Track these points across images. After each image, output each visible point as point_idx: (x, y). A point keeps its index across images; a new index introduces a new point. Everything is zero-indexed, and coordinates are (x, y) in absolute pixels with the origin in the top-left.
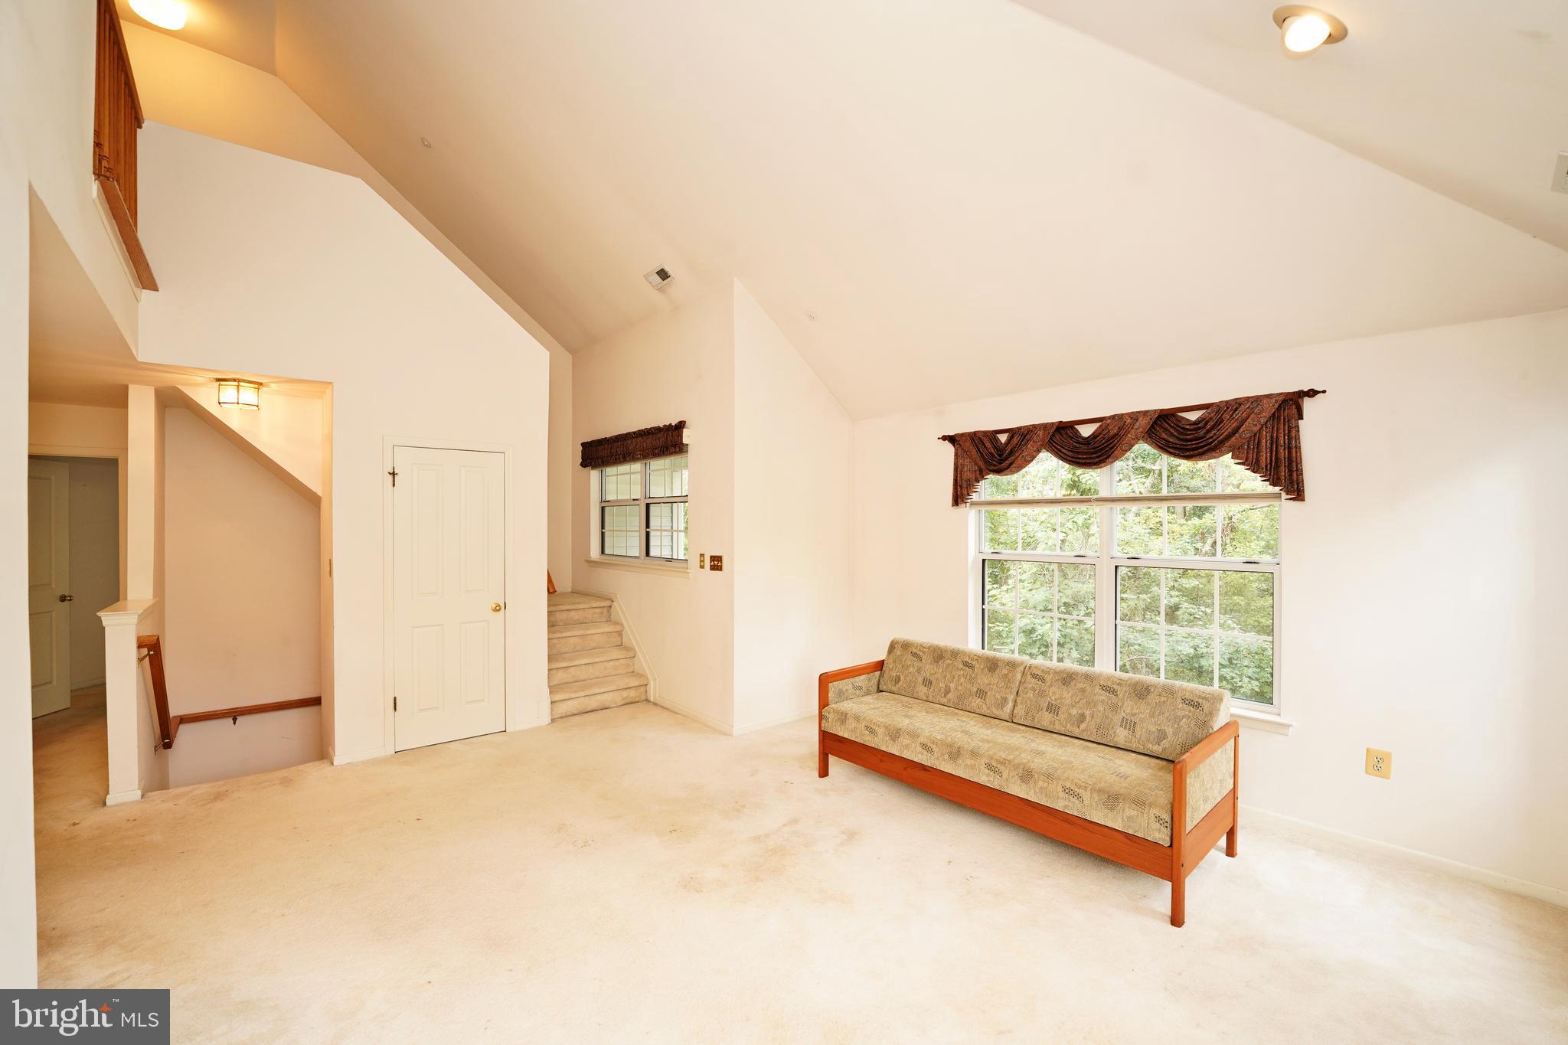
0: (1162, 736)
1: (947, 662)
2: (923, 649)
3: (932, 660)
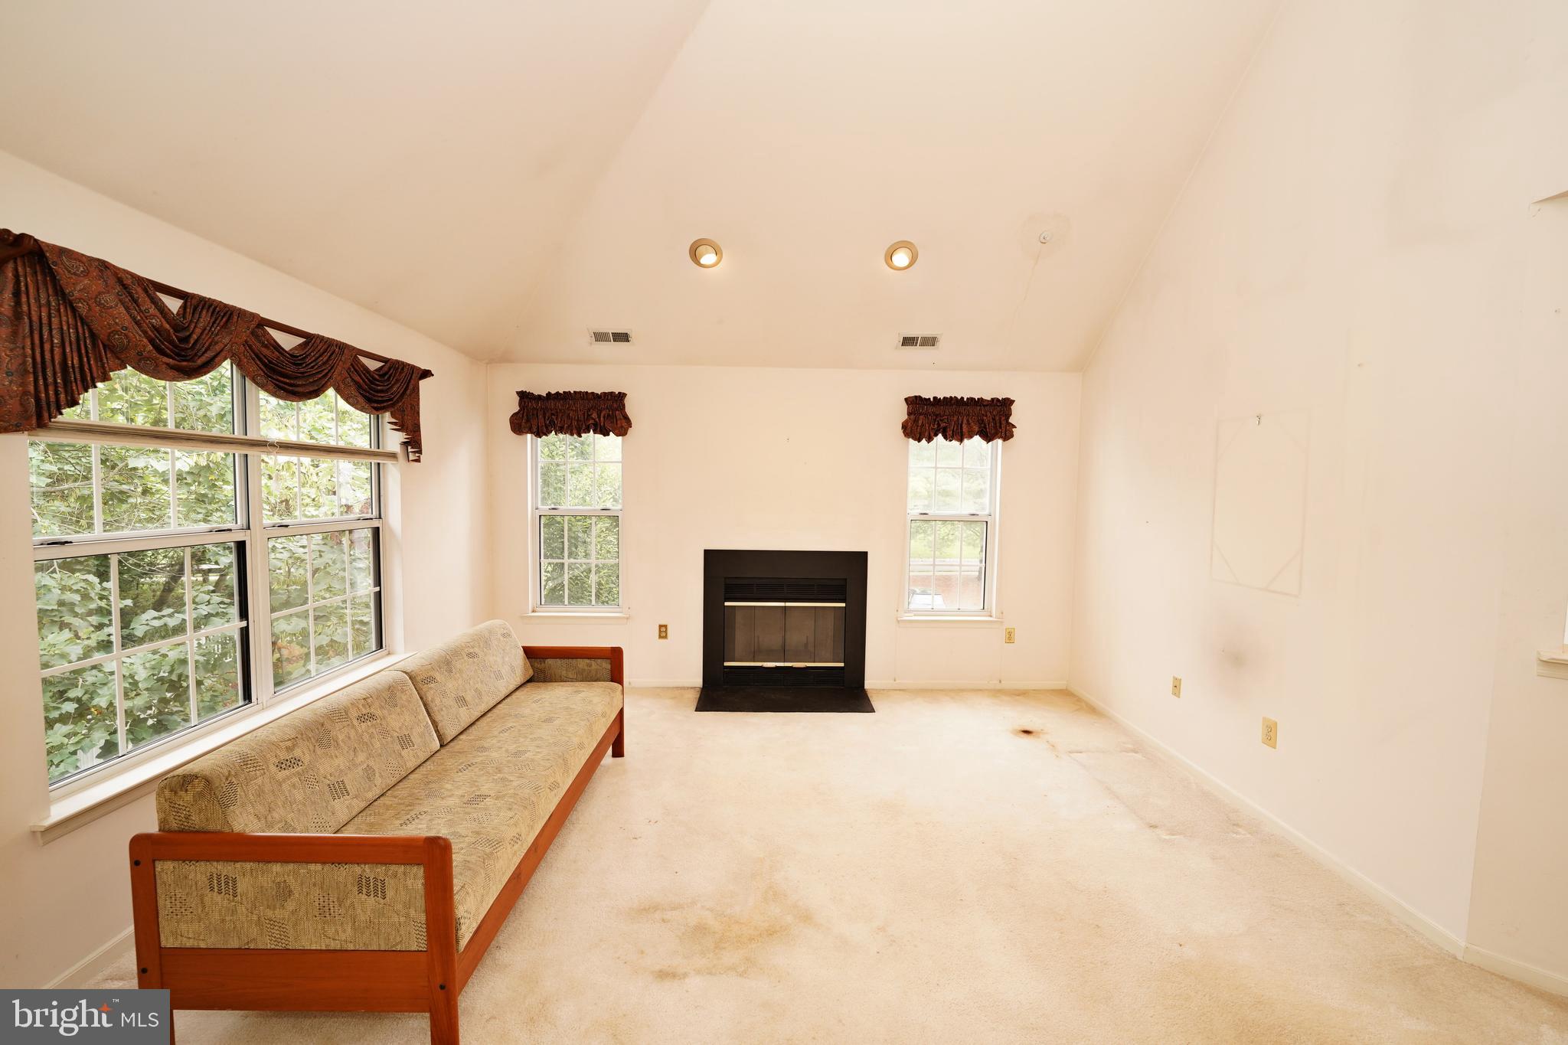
0: (513, 669)
1: (341, 737)
2: (289, 744)
3: (319, 751)
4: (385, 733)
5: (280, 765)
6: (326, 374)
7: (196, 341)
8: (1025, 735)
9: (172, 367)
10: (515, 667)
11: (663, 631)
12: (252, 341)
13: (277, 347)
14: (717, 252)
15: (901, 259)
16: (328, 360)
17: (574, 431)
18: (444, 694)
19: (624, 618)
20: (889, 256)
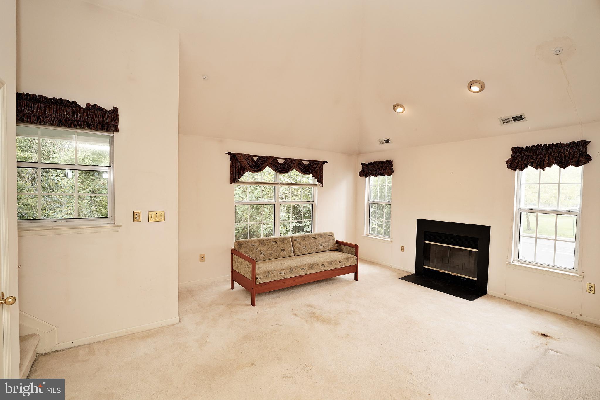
0: (328, 245)
1: (267, 244)
2: (255, 241)
3: (261, 245)
4: (278, 247)
5: (251, 244)
6: (291, 167)
7: (260, 164)
8: (544, 337)
9: (253, 171)
10: (332, 244)
11: (402, 249)
12: (273, 162)
13: (278, 163)
14: (402, 106)
15: (475, 88)
16: (291, 164)
17: (375, 175)
18: (300, 244)
19: (390, 241)
20: (470, 86)
